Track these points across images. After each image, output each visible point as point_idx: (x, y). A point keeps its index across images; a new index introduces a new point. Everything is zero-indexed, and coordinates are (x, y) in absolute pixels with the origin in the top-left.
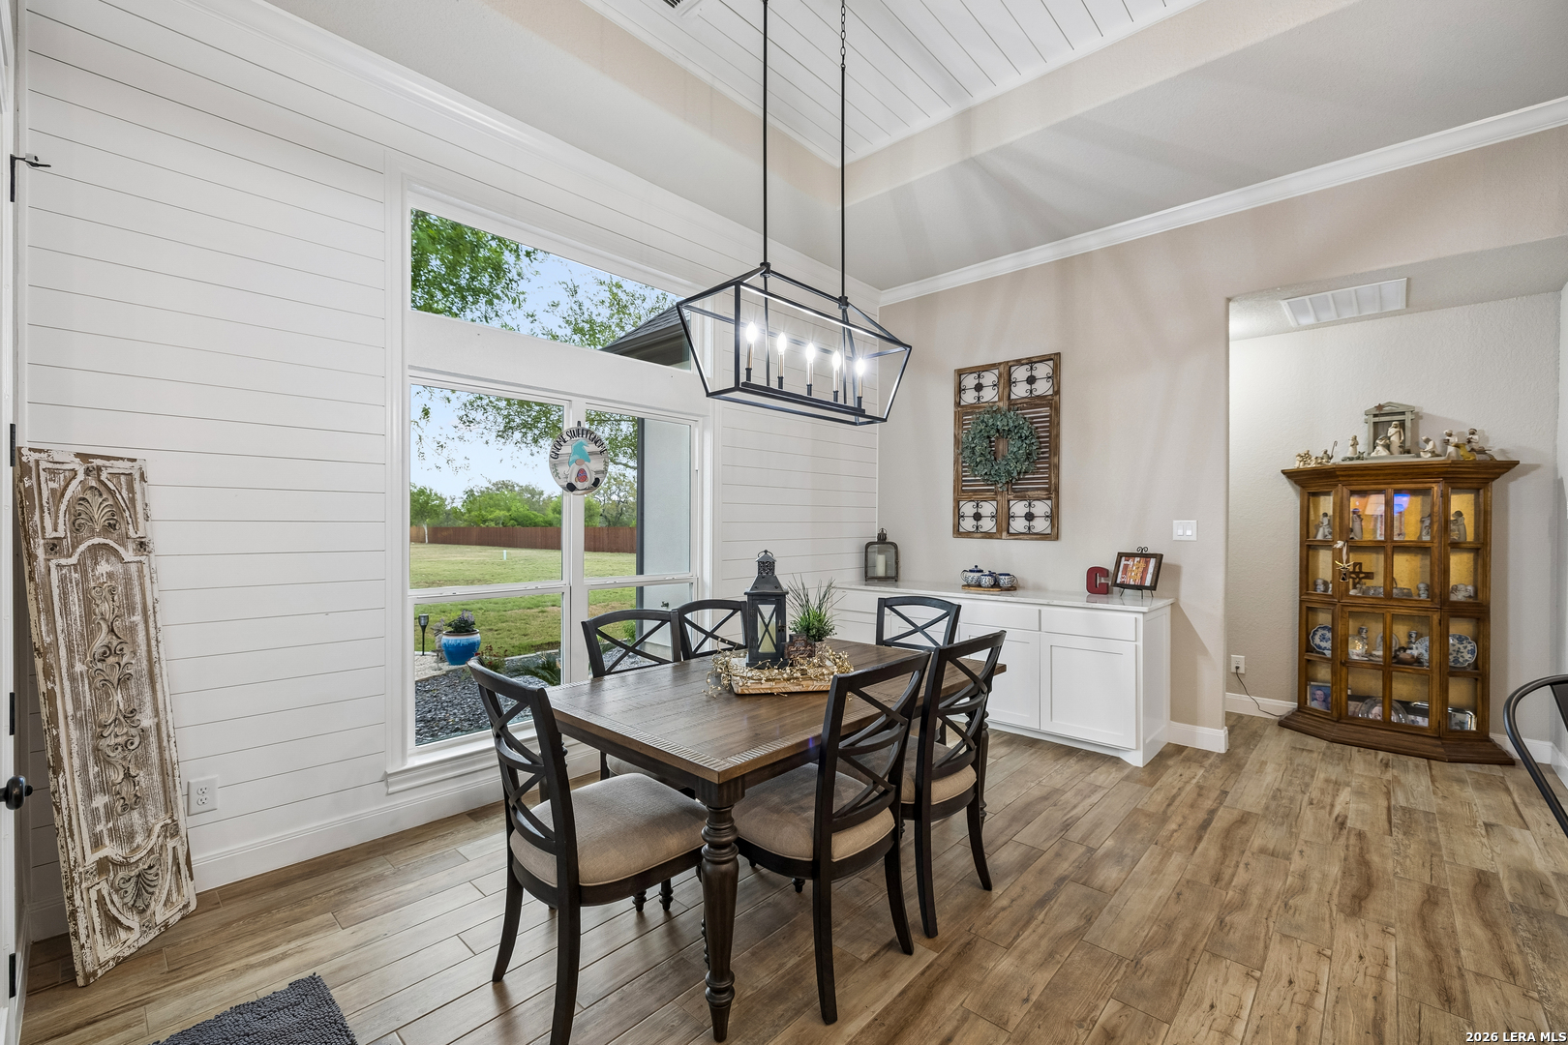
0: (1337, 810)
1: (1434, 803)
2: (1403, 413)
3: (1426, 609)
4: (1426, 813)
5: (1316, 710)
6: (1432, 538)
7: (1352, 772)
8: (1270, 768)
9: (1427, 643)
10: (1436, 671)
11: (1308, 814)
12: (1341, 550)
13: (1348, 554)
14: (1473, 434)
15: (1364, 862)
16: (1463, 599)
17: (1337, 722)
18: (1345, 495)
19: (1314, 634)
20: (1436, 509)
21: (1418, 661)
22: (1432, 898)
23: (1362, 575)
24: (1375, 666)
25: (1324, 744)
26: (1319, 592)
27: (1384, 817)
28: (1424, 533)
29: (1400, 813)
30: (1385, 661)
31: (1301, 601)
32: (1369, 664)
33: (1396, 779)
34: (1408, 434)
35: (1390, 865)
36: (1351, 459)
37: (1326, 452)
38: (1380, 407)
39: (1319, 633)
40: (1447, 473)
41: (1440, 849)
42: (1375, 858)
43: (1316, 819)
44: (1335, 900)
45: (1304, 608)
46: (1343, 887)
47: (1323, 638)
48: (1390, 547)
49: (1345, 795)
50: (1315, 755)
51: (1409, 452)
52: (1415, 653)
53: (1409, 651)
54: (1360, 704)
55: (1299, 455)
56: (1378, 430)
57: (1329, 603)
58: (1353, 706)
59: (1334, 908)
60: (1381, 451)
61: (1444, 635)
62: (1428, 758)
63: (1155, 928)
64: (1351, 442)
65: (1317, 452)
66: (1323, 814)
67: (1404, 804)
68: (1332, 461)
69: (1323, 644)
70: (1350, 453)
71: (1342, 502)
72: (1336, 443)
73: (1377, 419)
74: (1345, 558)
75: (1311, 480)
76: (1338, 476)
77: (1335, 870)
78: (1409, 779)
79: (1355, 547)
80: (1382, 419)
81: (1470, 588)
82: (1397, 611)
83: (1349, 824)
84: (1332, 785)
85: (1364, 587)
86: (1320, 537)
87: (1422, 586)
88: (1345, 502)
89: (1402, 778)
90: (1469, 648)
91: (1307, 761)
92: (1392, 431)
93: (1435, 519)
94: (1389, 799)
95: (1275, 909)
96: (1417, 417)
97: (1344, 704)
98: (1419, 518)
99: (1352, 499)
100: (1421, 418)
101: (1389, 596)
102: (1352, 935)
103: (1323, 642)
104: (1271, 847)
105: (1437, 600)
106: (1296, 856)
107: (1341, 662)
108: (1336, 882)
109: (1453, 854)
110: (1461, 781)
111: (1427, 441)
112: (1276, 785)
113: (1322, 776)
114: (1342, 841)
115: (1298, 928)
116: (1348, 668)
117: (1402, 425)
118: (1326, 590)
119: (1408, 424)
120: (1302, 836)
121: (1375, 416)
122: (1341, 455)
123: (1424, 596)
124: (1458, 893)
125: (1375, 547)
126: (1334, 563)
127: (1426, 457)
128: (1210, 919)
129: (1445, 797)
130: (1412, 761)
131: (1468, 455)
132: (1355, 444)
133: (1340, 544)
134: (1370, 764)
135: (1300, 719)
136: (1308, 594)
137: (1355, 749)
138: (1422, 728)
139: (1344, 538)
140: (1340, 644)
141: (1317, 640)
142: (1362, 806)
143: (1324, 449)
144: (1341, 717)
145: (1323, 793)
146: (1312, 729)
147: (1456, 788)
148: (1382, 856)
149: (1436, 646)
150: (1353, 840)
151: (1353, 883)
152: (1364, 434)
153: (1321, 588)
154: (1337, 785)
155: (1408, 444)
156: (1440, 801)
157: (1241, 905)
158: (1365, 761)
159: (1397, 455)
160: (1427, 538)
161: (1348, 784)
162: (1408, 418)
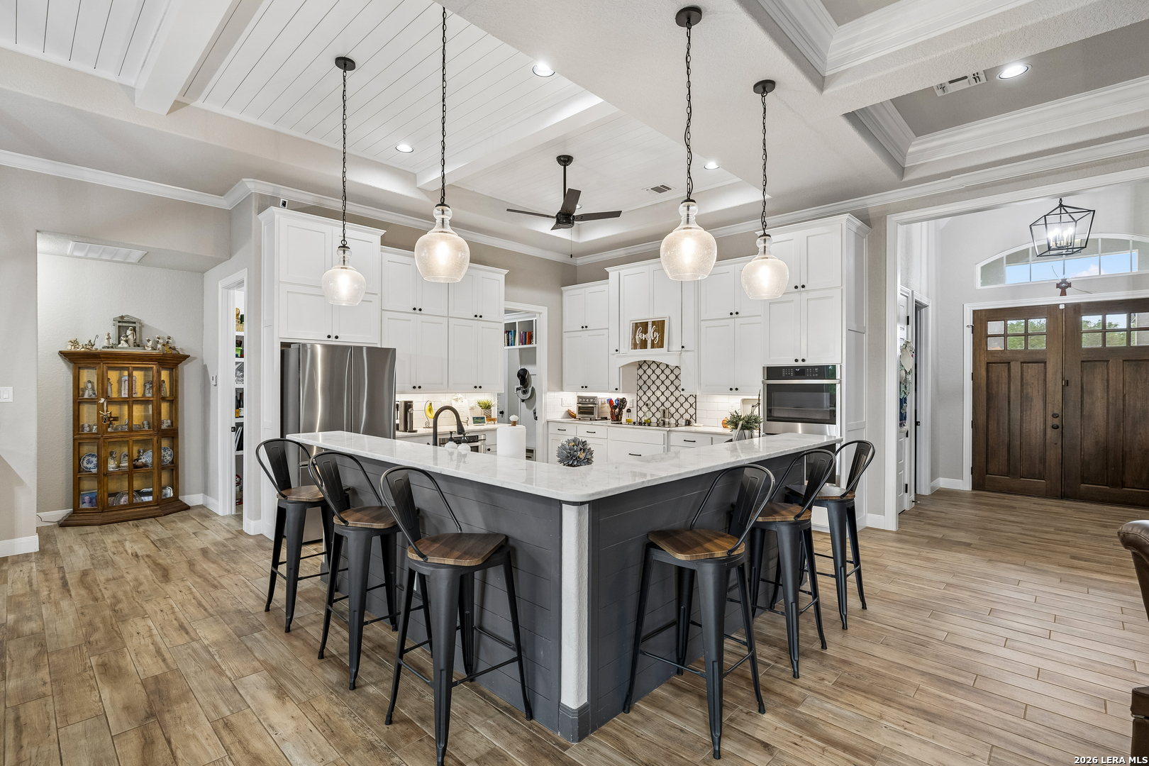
0: (130, 552)
1: (170, 533)
2: (135, 323)
3: (151, 435)
4: (169, 538)
5: (87, 509)
6: (153, 395)
7: (123, 534)
8: (76, 547)
9: (151, 453)
10: (156, 468)
11: (116, 558)
12: (103, 404)
13: (107, 406)
14: (169, 339)
15: (158, 565)
16: (166, 428)
17: (102, 512)
18: (105, 369)
19: (83, 460)
20: (155, 379)
21: (145, 465)
22: (191, 564)
23: (111, 419)
24: (124, 473)
25: (97, 527)
26: (85, 432)
27: (153, 546)
28: (147, 392)
29: (158, 542)
30: (129, 469)
31: (74, 440)
32: (120, 474)
33: (146, 531)
34: (138, 335)
35: (169, 561)
36: (108, 348)
37: (90, 341)
38: (122, 317)
39: (86, 459)
40: (160, 359)
41: (183, 548)
42: (161, 561)
43: (122, 559)
44: (157, 581)
45: (77, 444)
46: (156, 575)
47: (89, 462)
48: (130, 401)
49: (128, 545)
50: (96, 534)
51: (139, 346)
52: (143, 461)
53: (140, 461)
54: (113, 498)
55: (71, 341)
56: (121, 331)
57: (94, 439)
58: (111, 499)
59: (159, 583)
60: (123, 344)
61: (160, 448)
62: (154, 517)
63: (84, 629)
64: (107, 337)
65: (83, 341)
66: (124, 555)
67: (157, 538)
68: (94, 347)
69: (89, 466)
70: (105, 343)
71: (103, 374)
72: (97, 336)
73: (120, 324)
74: (105, 408)
75: (78, 359)
76: (100, 358)
77: (148, 572)
78: (151, 528)
79: (111, 401)
80: (124, 325)
81: (169, 421)
82: (135, 438)
83: (139, 554)
84: (118, 544)
85: (115, 426)
86: (86, 396)
87: (145, 422)
88: (105, 374)
89: (148, 528)
90: (169, 453)
91: (95, 538)
92: (129, 332)
93: (155, 384)
94: (149, 539)
95: (135, 595)
96: (142, 326)
97: (106, 500)
98: (143, 384)
99: (109, 372)
100: (143, 326)
101: (131, 430)
102: (172, 587)
103: (90, 464)
104: (111, 577)
105: (155, 429)
106: (125, 575)
107: (104, 475)
108: (152, 575)
109: (189, 548)
110: (174, 522)
111: (149, 341)
112: (88, 554)
113: (109, 541)
114: (142, 561)
115: (150, 596)
116: (107, 477)
117: (134, 329)
118: (91, 430)
119: (137, 329)
120: (122, 567)
121: (119, 322)
122: (100, 345)
123: (146, 428)
124: (198, 558)
125: (121, 402)
126: (98, 413)
127: (149, 350)
128: (108, 613)
129: (172, 530)
130: (147, 521)
131: (168, 350)
132: (108, 339)
133: (102, 400)
134: (129, 528)
135: (76, 518)
136: (79, 434)
137: (115, 524)
138: (149, 502)
139: (105, 396)
140: (102, 464)
141: (85, 464)
142: (140, 546)
143: (89, 339)
144: (105, 508)
145: (116, 548)
146: (85, 522)
147: (173, 525)
148: (163, 559)
149: (156, 455)
150: (146, 559)
151: (159, 573)
152: (113, 332)
153: (87, 430)
154: (121, 542)
155: (138, 341)
156: (171, 532)
157: (118, 601)
158: (125, 528)
159: (132, 347)
160: (149, 395)
161: (126, 540)
162: (137, 326)
